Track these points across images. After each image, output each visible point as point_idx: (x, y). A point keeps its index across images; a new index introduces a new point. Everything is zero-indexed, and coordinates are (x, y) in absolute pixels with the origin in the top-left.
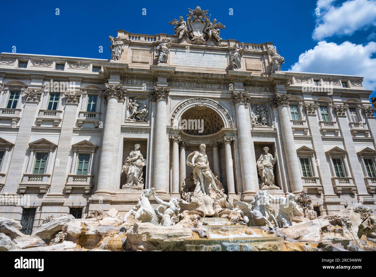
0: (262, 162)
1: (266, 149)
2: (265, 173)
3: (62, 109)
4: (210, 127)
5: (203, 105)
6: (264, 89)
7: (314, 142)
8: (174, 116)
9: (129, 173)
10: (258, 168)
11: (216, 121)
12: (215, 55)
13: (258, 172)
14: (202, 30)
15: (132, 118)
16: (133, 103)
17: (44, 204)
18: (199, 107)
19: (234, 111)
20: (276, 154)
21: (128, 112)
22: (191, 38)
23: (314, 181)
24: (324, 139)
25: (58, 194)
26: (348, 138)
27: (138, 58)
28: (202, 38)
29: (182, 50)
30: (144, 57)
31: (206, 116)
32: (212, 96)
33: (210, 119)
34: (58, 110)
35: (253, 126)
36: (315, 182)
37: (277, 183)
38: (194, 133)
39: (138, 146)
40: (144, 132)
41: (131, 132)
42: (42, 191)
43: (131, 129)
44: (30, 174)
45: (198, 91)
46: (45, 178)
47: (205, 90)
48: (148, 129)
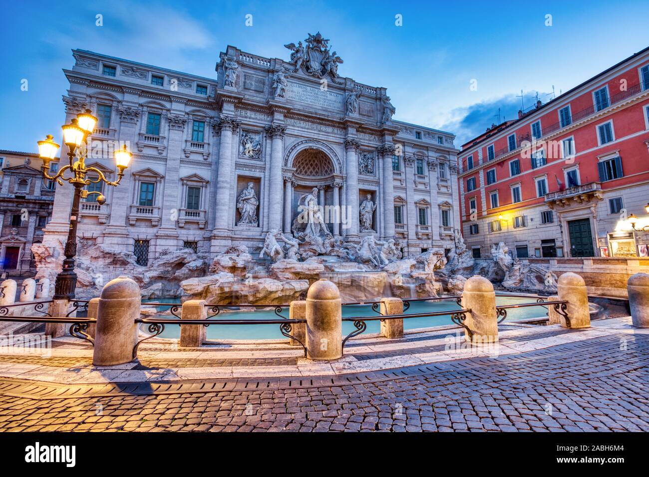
0: (363, 207)
1: (369, 196)
2: (366, 217)
3: (166, 135)
4: (318, 169)
5: (316, 148)
6: (373, 136)
7: (408, 193)
8: (289, 156)
9: (244, 211)
10: (360, 213)
11: (325, 164)
12: (331, 93)
13: (360, 216)
14: (320, 61)
15: (245, 154)
16: (246, 138)
17: (157, 237)
18: (313, 149)
19: (345, 157)
20: (377, 202)
21: (241, 148)
22: (308, 68)
23: (402, 227)
24: (415, 190)
25: (171, 227)
26: (434, 192)
27: (251, 84)
28: (319, 71)
30: (257, 84)
31: (316, 158)
32: (326, 139)
33: (320, 162)
34: (161, 135)
35: (360, 173)
37: (373, 227)
39: (251, 185)
40: (258, 171)
41: (244, 169)
42: (154, 223)
43: (245, 166)
44: (138, 205)
45: (313, 132)
46: (155, 211)
47: (319, 131)
48: (262, 168)
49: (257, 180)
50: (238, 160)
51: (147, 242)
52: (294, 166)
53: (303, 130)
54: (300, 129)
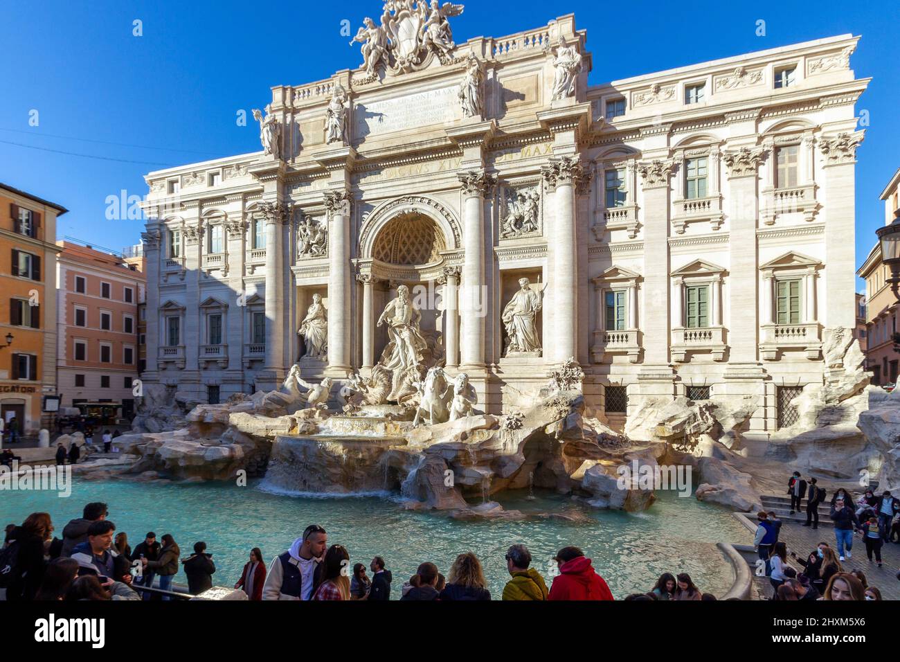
0: (511, 307)
1: (523, 281)
2: (513, 327)
5: (411, 211)
7: (647, 254)
8: (364, 239)
9: (307, 339)
12: (437, 91)
15: (306, 252)
16: (305, 227)
21: (300, 244)
22: (393, 63)
23: (624, 338)
24: (675, 243)
25: (237, 368)
26: (743, 234)
27: (308, 137)
29: (375, 99)
30: (315, 132)
32: (427, 189)
35: (503, 238)
36: (627, 341)
38: (406, 261)
39: (316, 297)
40: (322, 274)
41: (305, 275)
42: (220, 365)
44: (208, 344)
45: (402, 182)
46: (222, 349)
47: (413, 177)
48: (326, 269)
49: (322, 290)
50: (296, 263)
51: (217, 387)
52: (372, 256)
53: (386, 185)
54: (379, 186)
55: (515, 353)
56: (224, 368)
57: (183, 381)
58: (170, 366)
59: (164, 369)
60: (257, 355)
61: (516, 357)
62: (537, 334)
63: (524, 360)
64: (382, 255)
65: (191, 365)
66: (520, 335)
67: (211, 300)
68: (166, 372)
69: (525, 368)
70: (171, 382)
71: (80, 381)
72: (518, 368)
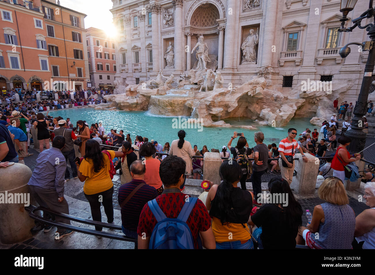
0: (246, 43)
1: (251, 31)
2: (246, 52)
9: (167, 60)
15: (166, 24)
21: (164, 21)
23: (295, 55)
24: (323, 7)
34: (138, 26)
38: (205, 25)
39: (170, 43)
40: (172, 33)
43: (166, 32)
46: (139, 64)
48: (173, 31)
49: (172, 39)
50: (163, 30)
51: (138, 79)
52: (191, 23)
55: (245, 63)
56: (140, 72)
57: (128, 77)
58: (123, 71)
59: (122, 72)
60: (150, 67)
61: (246, 64)
62: (255, 54)
63: (249, 66)
64: (195, 23)
65: (130, 71)
66: (249, 55)
67: (135, 46)
68: (122, 74)
69: (249, 69)
70: (124, 77)
71: (101, 77)
72: (246, 69)
